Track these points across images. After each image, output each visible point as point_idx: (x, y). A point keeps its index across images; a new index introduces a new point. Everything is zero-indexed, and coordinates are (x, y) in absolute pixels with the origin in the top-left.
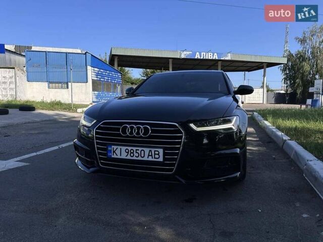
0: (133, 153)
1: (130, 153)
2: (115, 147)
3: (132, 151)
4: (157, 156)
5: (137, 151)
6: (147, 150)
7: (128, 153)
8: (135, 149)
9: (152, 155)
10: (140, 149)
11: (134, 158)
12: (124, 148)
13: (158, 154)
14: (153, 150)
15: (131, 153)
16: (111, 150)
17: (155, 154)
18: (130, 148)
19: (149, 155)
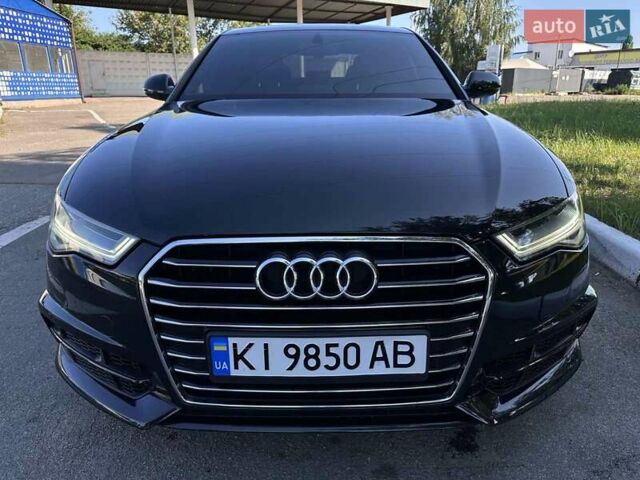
0: (316, 357)
1: (303, 356)
2: (242, 343)
3: (312, 351)
4: (405, 360)
5: (332, 350)
6: (367, 344)
7: (296, 357)
8: (321, 342)
9: (385, 358)
10: (343, 342)
11: (322, 372)
12: (277, 345)
13: (410, 353)
14: (389, 342)
15: (308, 357)
16: (226, 353)
17: (396, 353)
18: (302, 343)
19: (374, 359)
